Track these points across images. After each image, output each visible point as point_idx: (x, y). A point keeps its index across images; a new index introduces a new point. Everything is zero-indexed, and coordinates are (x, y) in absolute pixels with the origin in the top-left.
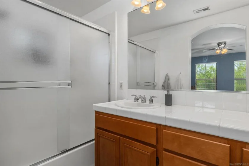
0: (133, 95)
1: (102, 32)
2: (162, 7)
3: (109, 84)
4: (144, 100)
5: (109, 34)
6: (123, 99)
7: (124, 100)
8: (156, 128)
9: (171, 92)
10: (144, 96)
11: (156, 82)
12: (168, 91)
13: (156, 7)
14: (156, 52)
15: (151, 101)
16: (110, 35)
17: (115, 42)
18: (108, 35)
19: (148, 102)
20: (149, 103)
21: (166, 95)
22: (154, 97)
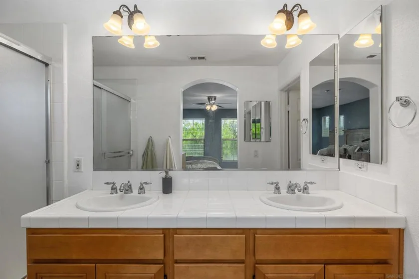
0: (107, 183)
1: (31, 57)
2: (154, 45)
3: (48, 162)
4: (128, 189)
5: (47, 65)
6: (84, 190)
7: (86, 191)
8: (163, 235)
9: (171, 174)
10: (129, 182)
11: (132, 148)
12: (167, 173)
13: (145, 44)
14: (133, 101)
15: (142, 189)
16: (50, 67)
17: (62, 83)
18: (44, 65)
19: (135, 191)
20: (139, 193)
21: (163, 179)
22: (146, 183)
